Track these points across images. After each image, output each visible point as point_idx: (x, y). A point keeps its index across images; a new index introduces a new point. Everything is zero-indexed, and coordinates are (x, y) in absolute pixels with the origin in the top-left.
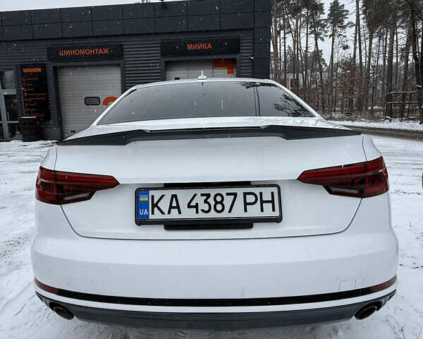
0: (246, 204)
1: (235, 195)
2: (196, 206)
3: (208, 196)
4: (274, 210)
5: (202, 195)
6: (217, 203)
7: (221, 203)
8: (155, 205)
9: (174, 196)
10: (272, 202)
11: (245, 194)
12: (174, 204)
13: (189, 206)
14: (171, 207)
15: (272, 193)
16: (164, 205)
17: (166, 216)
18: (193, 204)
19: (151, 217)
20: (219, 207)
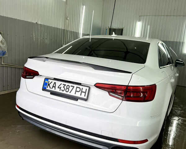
0: (76, 91)
1: (74, 87)
2: (60, 88)
3: (65, 85)
4: (85, 96)
5: (63, 84)
6: (67, 88)
8: (49, 85)
9: (55, 83)
10: (85, 93)
11: (77, 87)
12: (54, 86)
13: (58, 88)
15: (86, 89)
16: (51, 85)
17: (51, 89)
19: (47, 88)
20: (67, 90)
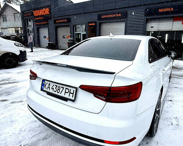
0: (65, 92)
1: (63, 88)
4: (73, 97)
5: (56, 86)
7: (59, 90)
8: (45, 85)
9: (49, 84)
10: (73, 94)
11: (66, 89)
14: (48, 87)
15: (74, 91)
16: (47, 86)
17: (46, 90)
18: (53, 88)
19: (44, 89)
20: (58, 91)
